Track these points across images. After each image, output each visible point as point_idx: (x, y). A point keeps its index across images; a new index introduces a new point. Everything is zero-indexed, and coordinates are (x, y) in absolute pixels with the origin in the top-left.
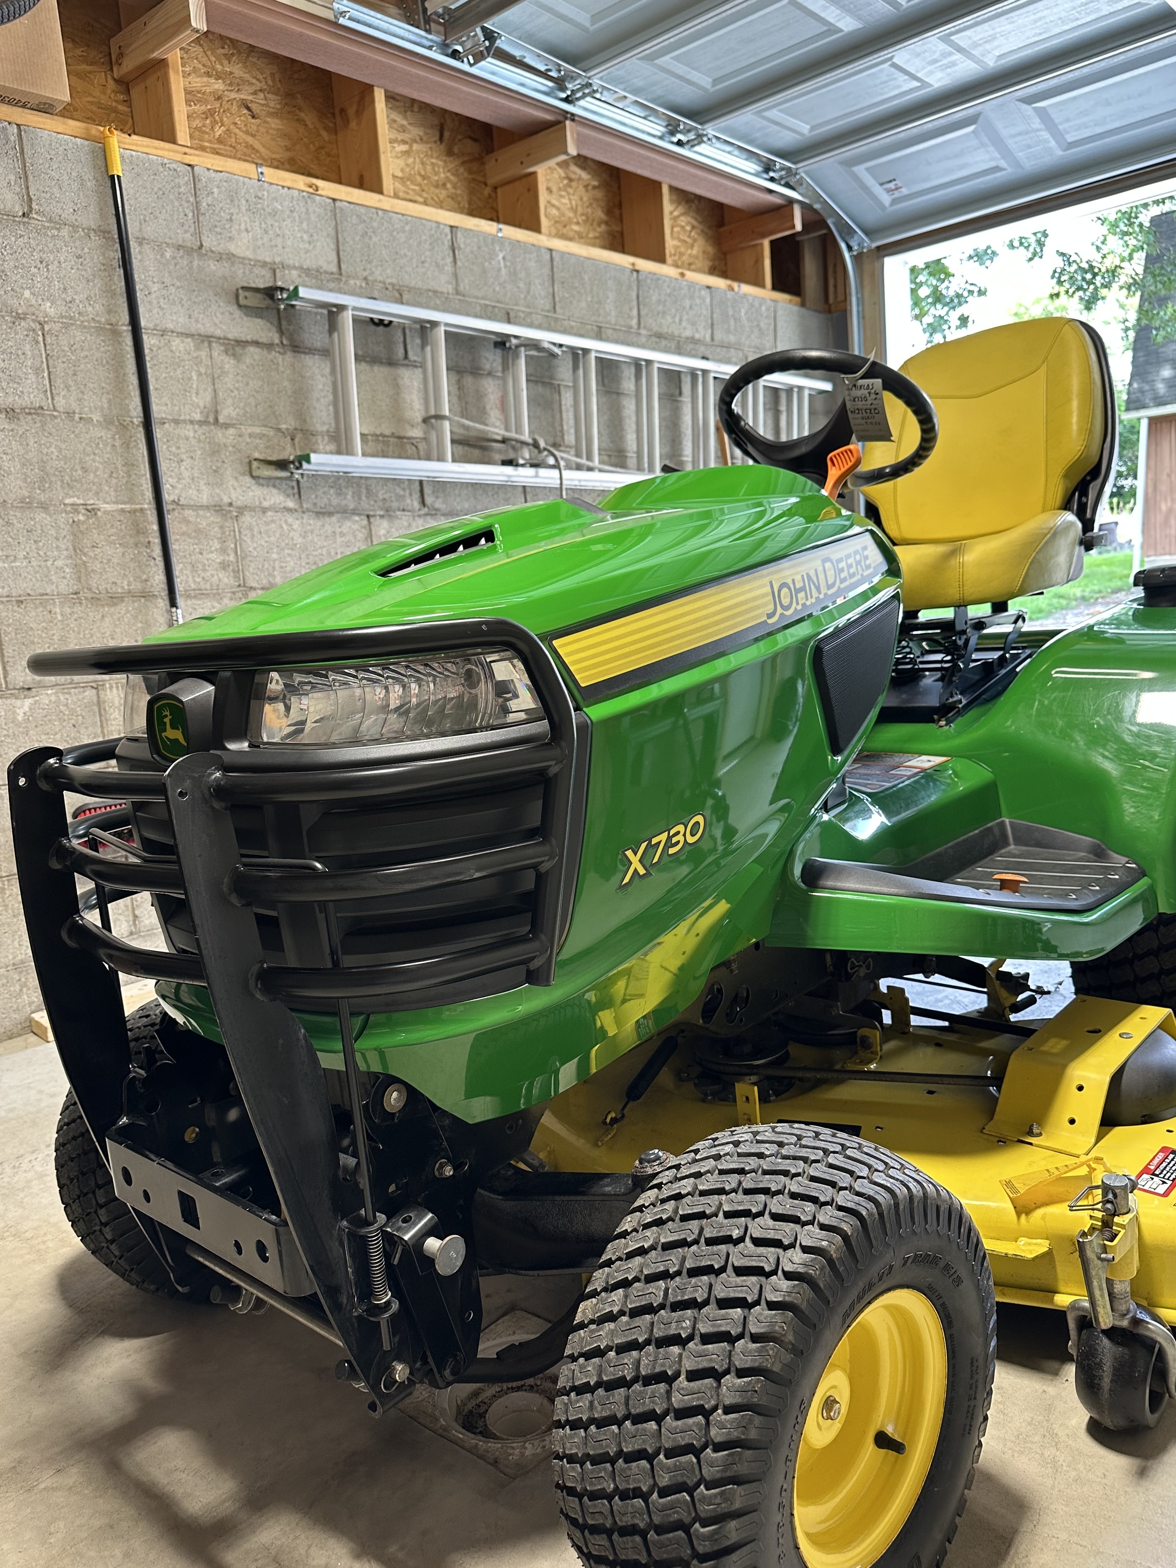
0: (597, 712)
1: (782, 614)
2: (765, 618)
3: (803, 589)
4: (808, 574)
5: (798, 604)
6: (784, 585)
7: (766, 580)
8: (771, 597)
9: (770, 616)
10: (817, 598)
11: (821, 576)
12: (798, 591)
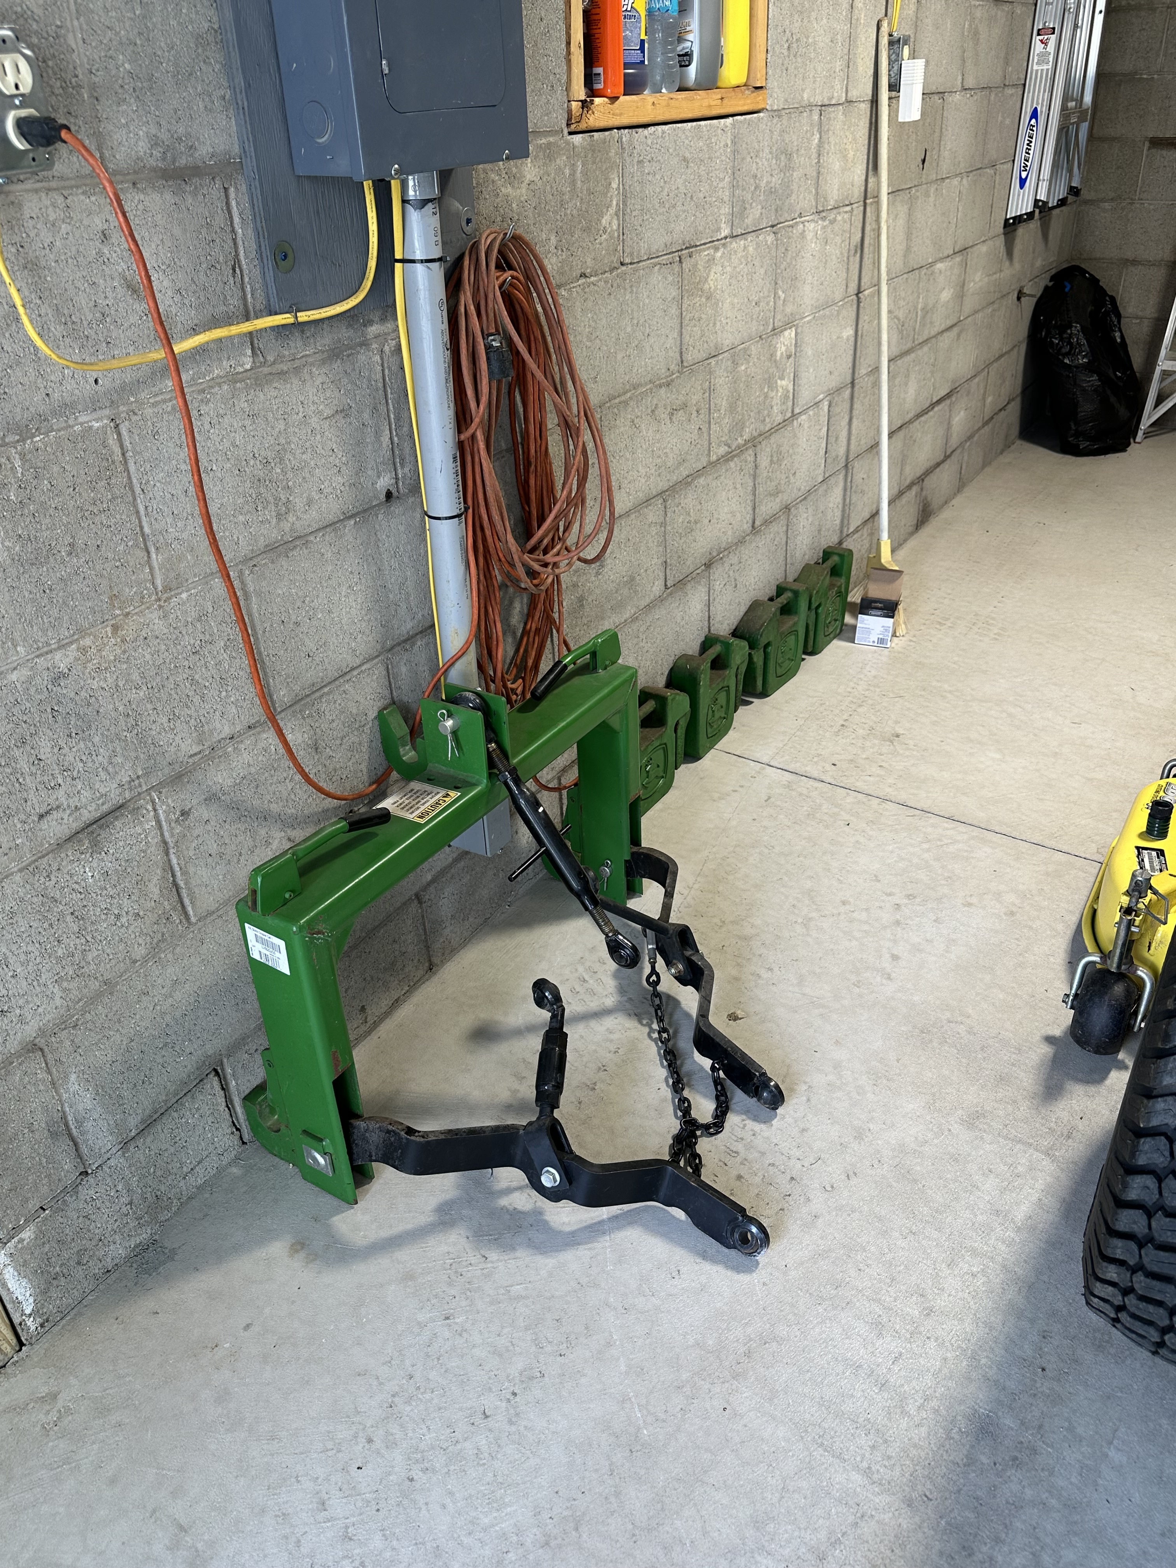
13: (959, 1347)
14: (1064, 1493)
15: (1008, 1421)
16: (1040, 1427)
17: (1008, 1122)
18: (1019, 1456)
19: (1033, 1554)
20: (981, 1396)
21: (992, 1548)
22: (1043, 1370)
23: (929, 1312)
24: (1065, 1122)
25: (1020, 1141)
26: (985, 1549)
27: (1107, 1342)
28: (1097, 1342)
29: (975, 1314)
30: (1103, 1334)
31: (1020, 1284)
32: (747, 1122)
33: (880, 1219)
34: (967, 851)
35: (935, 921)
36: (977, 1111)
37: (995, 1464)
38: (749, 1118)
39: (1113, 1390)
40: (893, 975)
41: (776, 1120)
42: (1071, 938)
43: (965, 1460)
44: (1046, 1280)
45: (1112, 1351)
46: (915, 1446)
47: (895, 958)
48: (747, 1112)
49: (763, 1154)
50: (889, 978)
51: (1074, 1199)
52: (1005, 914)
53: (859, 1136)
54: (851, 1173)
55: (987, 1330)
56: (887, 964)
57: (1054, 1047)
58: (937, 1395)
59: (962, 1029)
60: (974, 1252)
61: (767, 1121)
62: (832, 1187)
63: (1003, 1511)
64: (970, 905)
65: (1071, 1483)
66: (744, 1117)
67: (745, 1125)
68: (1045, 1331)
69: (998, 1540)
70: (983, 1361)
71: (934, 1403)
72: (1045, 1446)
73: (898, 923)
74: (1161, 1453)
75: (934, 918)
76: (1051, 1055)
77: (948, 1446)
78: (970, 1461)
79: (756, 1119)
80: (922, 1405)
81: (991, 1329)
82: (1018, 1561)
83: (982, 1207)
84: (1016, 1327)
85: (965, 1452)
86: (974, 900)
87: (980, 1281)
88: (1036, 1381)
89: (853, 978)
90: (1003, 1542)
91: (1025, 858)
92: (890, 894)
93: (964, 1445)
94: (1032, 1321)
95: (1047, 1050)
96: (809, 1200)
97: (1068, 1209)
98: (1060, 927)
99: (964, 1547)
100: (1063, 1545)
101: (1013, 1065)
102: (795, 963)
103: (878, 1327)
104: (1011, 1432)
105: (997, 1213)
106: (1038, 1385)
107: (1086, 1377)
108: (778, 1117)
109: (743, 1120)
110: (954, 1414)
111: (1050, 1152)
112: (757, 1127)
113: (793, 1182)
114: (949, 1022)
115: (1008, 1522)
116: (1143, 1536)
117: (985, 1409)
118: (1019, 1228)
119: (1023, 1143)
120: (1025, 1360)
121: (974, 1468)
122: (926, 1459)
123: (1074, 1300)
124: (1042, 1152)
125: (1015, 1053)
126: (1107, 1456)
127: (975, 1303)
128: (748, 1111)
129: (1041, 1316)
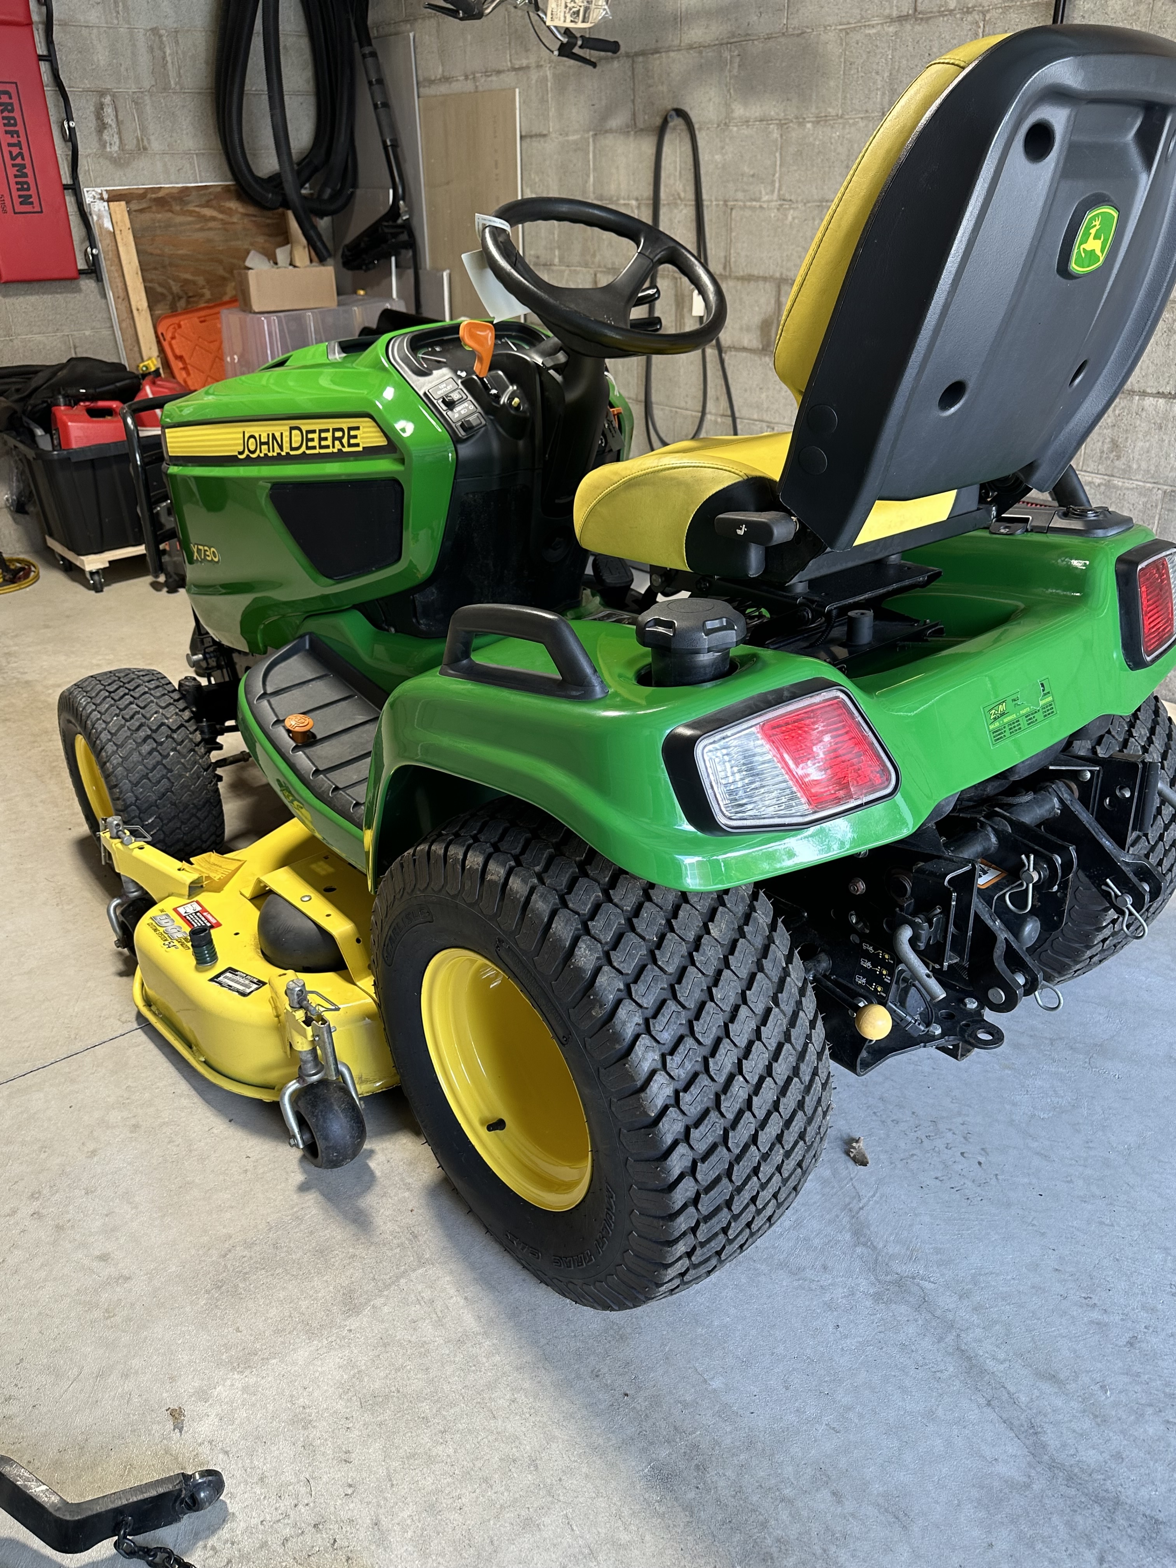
0: (173, 470)
1: (248, 455)
2: (236, 454)
3: (267, 443)
4: (273, 435)
5: (261, 452)
6: (252, 436)
7: (241, 430)
8: (242, 442)
9: (241, 453)
10: (279, 454)
11: (286, 439)
12: (262, 444)
13: (580, 1456)
14: (738, 1444)
15: (663, 1453)
16: (676, 1428)
17: (371, 1275)
18: (696, 1462)
19: (782, 1501)
20: (634, 1464)
21: (770, 1534)
22: (627, 1395)
23: (534, 1463)
24: (398, 1230)
25: (398, 1278)
26: (769, 1541)
27: (620, 1329)
28: (618, 1337)
29: (553, 1422)
30: (611, 1328)
31: (540, 1365)
32: (210, 1543)
33: (412, 1456)
34: (22, 1113)
35: (87, 1193)
36: (344, 1294)
37: (697, 1488)
38: (207, 1537)
39: (662, 1351)
40: (126, 1272)
41: (229, 1506)
42: (204, 1102)
43: (687, 1513)
44: (545, 1341)
45: (629, 1330)
46: (661, 1554)
47: (104, 1258)
48: (197, 1536)
49: (264, 1545)
50: (127, 1279)
51: (479, 1271)
52: (131, 1132)
53: (307, 1424)
54: (344, 1457)
55: (573, 1421)
56: (107, 1271)
57: (313, 1190)
58: (619, 1504)
59: (240, 1251)
60: (491, 1386)
61: (225, 1517)
62: (350, 1486)
63: (740, 1505)
64: (94, 1153)
65: (731, 1433)
66: (201, 1544)
67: (213, 1548)
68: (592, 1371)
69: (764, 1525)
70: (601, 1441)
71: (626, 1511)
72: (694, 1435)
73: (59, 1228)
74: (724, 1348)
75: (83, 1192)
76: (320, 1198)
77: (670, 1522)
78: (689, 1508)
79: (213, 1529)
80: (624, 1523)
81: (572, 1416)
82: (784, 1517)
83: (447, 1352)
84: (580, 1393)
85: (679, 1509)
86: (91, 1146)
87: (520, 1397)
88: (634, 1408)
89: (97, 1314)
90: (767, 1521)
91: (78, 1076)
92: (14, 1212)
93: (673, 1506)
94: (579, 1377)
95: (312, 1198)
96: (351, 1521)
97: (486, 1281)
98: (185, 1102)
99: (764, 1560)
100: (780, 1471)
101: (311, 1233)
102: (24, 1364)
103: (528, 1524)
104: (673, 1457)
105: (460, 1342)
106: (638, 1407)
107: (644, 1364)
108: (228, 1502)
109: (205, 1547)
110: (642, 1498)
111: (423, 1261)
112: (224, 1533)
113: (321, 1527)
114: (225, 1256)
115: (751, 1507)
116: (785, 1404)
117: (646, 1467)
118: (485, 1333)
119: (402, 1277)
120: (612, 1405)
121: (696, 1509)
122: (676, 1550)
123: (573, 1331)
124: (419, 1267)
125: (299, 1224)
126: (715, 1390)
127: (542, 1416)
128: (196, 1534)
129: (576, 1367)
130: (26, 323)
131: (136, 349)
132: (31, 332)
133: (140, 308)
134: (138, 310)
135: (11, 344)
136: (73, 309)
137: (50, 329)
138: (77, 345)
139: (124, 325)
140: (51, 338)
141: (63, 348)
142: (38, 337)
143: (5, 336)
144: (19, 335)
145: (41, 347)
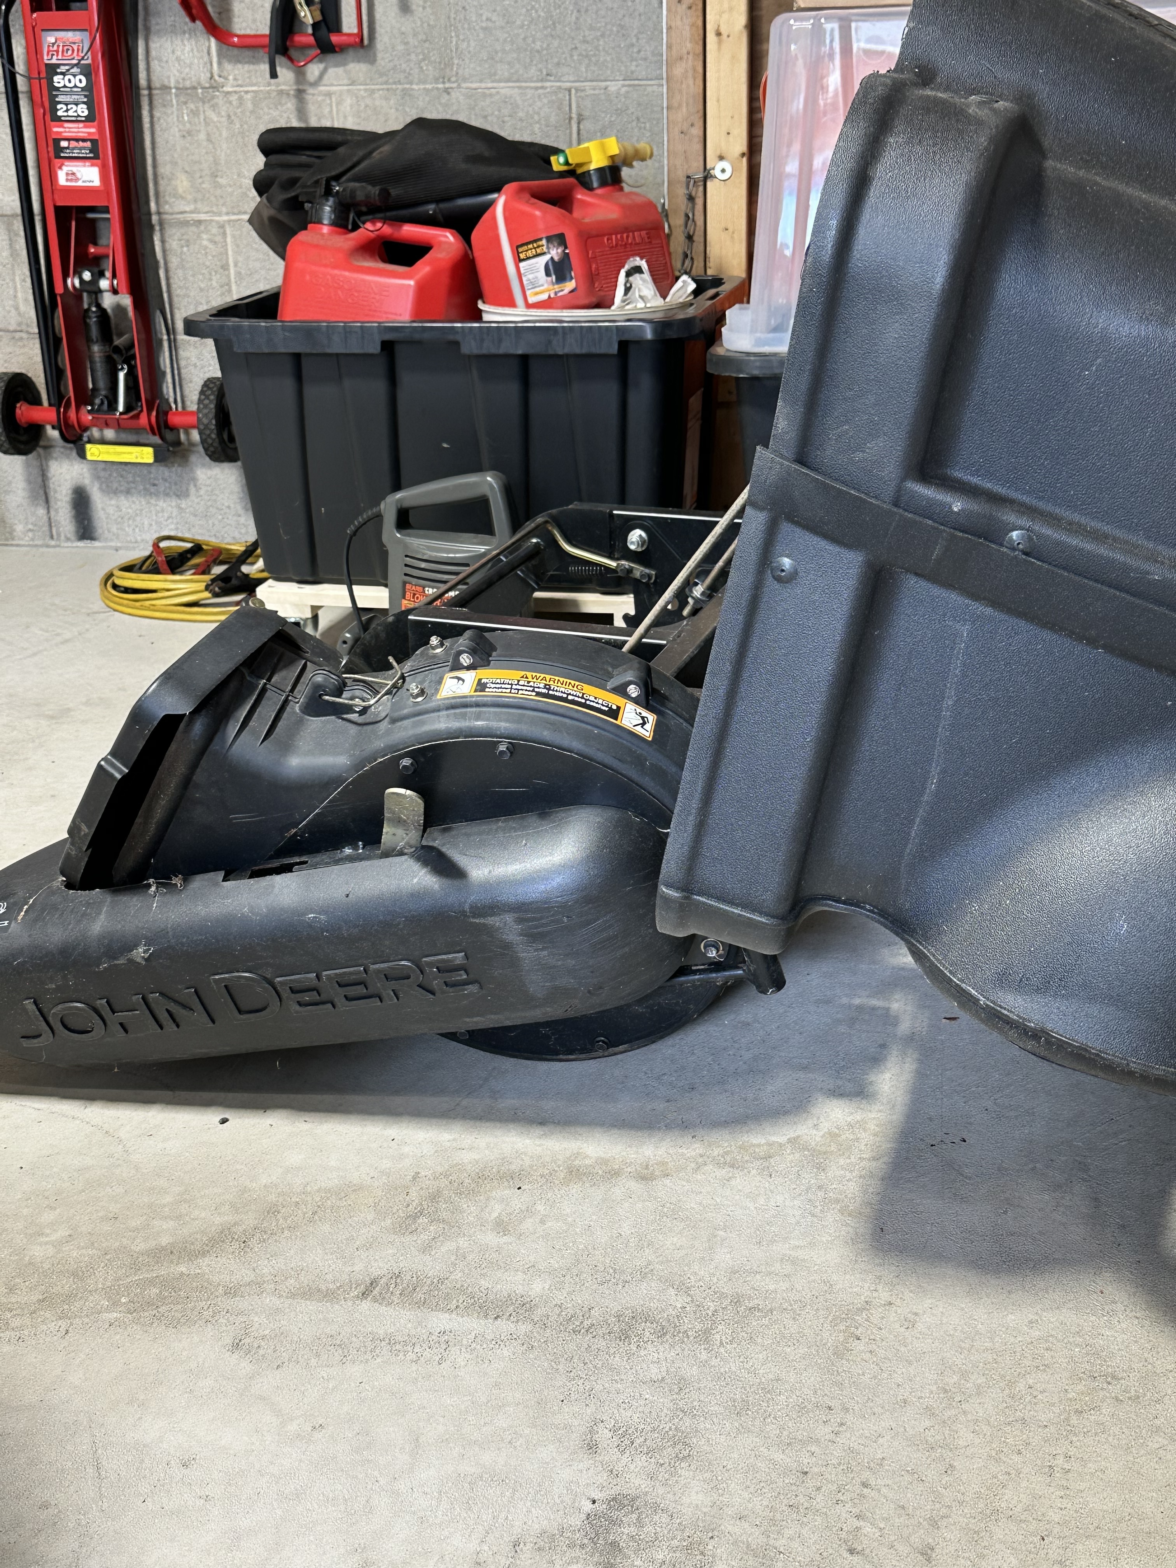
130: (484, 55)
131: (697, 131)
132: (492, 76)
133: (723, 30)
134: (719, 34)
135: (445, 98)
136: (591, 28)
137: (533, 71)
138: (586, 113)
139: (678, 71)
140: (530, 92)
141: (553, 119)
142: (505, 89)
143: (436, 80)
144: (465, 80)
145: (505, 112)
